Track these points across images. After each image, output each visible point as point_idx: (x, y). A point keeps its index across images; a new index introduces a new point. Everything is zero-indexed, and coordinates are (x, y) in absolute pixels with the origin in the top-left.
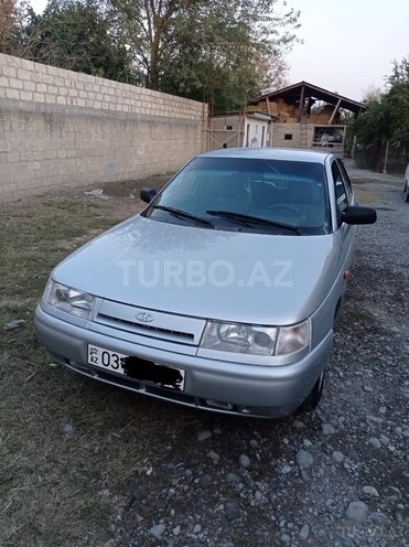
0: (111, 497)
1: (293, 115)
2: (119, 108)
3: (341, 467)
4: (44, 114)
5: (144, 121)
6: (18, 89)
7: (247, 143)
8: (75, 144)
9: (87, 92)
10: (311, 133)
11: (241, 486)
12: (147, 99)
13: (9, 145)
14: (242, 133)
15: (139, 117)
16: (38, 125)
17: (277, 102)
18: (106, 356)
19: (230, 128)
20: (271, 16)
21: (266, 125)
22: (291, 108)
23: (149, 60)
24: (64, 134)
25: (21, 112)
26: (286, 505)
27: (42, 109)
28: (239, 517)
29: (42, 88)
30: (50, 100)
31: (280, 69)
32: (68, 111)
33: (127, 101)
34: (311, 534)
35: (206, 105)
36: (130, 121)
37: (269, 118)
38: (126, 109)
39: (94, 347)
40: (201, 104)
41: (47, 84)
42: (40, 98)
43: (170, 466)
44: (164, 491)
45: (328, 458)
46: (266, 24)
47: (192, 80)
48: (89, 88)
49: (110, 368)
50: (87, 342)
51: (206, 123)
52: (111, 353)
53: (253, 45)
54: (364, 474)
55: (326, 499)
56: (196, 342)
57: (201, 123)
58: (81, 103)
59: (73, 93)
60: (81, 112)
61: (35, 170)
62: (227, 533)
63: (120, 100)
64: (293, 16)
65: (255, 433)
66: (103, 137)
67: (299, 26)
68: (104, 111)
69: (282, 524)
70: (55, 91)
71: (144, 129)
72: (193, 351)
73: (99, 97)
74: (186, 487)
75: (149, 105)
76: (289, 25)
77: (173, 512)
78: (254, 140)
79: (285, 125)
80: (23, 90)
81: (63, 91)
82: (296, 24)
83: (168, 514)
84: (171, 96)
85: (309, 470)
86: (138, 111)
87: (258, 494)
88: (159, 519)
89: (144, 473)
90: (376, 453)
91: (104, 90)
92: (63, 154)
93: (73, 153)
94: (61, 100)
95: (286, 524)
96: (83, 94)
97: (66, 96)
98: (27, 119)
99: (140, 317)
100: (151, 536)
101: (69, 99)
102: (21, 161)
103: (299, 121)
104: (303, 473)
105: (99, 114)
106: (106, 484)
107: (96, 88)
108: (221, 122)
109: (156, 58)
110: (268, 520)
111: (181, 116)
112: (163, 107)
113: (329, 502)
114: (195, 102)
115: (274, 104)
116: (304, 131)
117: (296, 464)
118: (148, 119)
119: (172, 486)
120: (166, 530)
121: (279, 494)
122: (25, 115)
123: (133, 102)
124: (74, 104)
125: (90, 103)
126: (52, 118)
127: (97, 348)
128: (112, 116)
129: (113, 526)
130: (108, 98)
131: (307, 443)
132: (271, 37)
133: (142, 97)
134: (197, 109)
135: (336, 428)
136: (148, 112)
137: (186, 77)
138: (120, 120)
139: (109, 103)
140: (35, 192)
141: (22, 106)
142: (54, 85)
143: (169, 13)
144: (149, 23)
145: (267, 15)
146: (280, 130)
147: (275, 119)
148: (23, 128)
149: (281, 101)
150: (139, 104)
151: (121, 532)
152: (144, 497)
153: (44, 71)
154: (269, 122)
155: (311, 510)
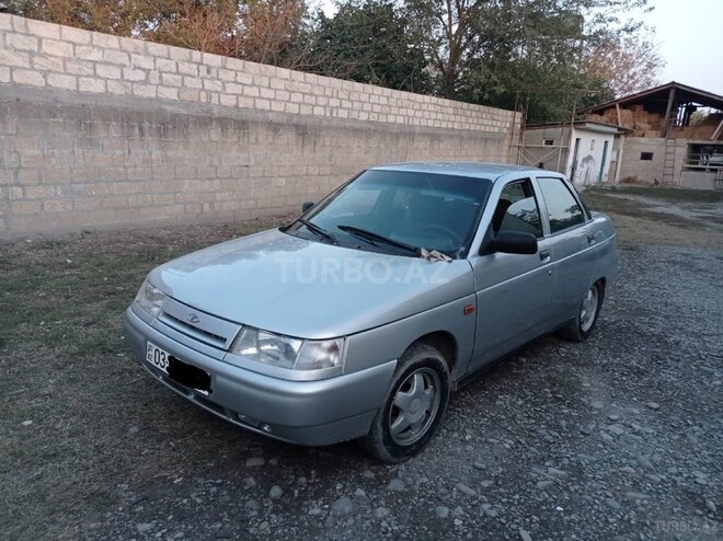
0: (126, 491)
1: (655, 127)
2: (391, 119)
3: (377, 523)
4: (296, 126)
5: (424, 134)
6: (268, 99)
7: (575, 163)
8: (330, 160)
9: (352, 101)
10: (682, 151)
11: (255, 513)
12: (431, 108)
13: (252, 159)
14: (566, 151)
15: (417, 130)
16: (289, 137)
17: (633, 110)
18: (157, 353)
19: (551, 142)
21: (611, 140)
22: (655, 117)
24: (317, 148)
25: (270, 123)
27: (295, 120)
29: (297, 97)
30: (305, 111)
31: (650, 66)
32: (325, 123)
33: (403, 111)
35: (519, 115)
36: (405, 134)
37: (615, 130)
38: (400, 120)
39: (151, 343)
40: (510, 113)
41: (304, 94)
42: (294, 109)
44: (178, 499)
45: (369, 511)
46: (603, 10)
47: (491, 84)
48: (354, 97)
49: (159, 366)
50: (148, 338)
51: (517, 138)
52: (161, 351)
54: (397, 537)
56: (227, 346)
57: (509, 136)
58: (343, 114)
59: (334, 102)
60: (342, 124)
61: (279, 187)
63: (394, 110)
66: (366, 153)
67: (651, 9)
68: (372, 122)
70: (312, 100)
71: (423, 144)
72: (221, 354)
73: (367, 107)
74: (200, 501)
75: (433, 116)
76: (637, 9)
77: (171, 517)
78: (588, 159)
79: (642, 140)
80: (275, 99)
81: (322, 101)
82: (646, 7)
84: (465, 105)
85: (338, 518)
86: (416, 122)
87: (265, 525)
88: (153, 519)
89: (172, 480)
91: (374, 99)
92: (314, 171)
93: (328, 170)
94: (319, 111)
96: (346, 104)
97: (325, 107)
98: (276, 131)
100: (136, 529)
101: (328, 110)
102: (264, 177)
103: (664, 136)
104: (330, 518)
105: (364, 126)
107: (364, 97)
108: (538, 135)
111: (478, 128)
112: (452, 118)
114: (501, 111)
115: (627, 112)
116: (671, 149)
117: (329, 508)
118: (430, 131)
119: (188, 497)
120: (152, 529)
121: (286, 530)
122: (275, 127)
123: (411, 112)
124: (335, 115)
125: (354, 115)
126: (305, 130)
127: (152, 345)
128: (381, 129)
129: (110, 513)
130: (377, 108)
131: (360, 492)
133: (424, 106)
134: (504, 120)
135: (407, 486)
136: (430, 123)
138: (392, 134)
139: (379, 113)
140: (277, 211)
141: (271, 117)
142: (311, 94)
146: (635, 147)
147: (627, 133)
148: (270, 141)
149: (639, 108)
150: (419, 114)
152: (156, 499)
153: (302, 79)
154: (617, 136)
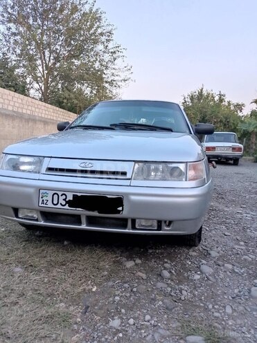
0: (67, 308)
2: (24, 111)
3: (233, 271)
5: (41, 121)
9: (4, 99)
11: (170, 289)
12: (43, 108)
15: (37, 118)
18: (56, 196)
20: (116, 67)
23: (43, 88)
26: (207, 297)
28: (176, 307)
33: (30, 108)
34: (234, 310)
36: (31, 119)
38: (29, 112)
39: (44, 191)
40: (75, 115)
43: (111, 283)
44: (111, 299)
45: (222, 268)
46: (113, 71)
47: (71, 99)
48: (5, 97)
49: (59, 206)
52: (60, 193)
53: (106, 82)
54: (250, 274)
55: (233, 290)
56: (128, 176)
62: (172, 318)
63: (26, 107)
64: (128, 68)
65: (166, 260)
66: (13, 128)
67: (132, 73)
68: (15, 112)
69: (210, 306)
71: (40, 126)
72: (127, 182)
73: (12, 103)
74: (128, 295)
75: (44, 112)
76: (127, 72)
77: (123, 311)
82: (130, 72)
83: (120, 313)
84: (57, 108)
85: (213, 275)
86: (36, 114)
87: (184, 292)
88: (113, 316)
89: (90, 290)
90: (251, 263)
91: (15, 99)
95: (213, 307)
99: (83, 165)
100: (111, 327)
104: (210, 277)
105: (11, 113)
106: (61, 300)
107: (10, 98)
109: (47, 88)
110: (199, 307)
112: (52, 114)
113: (236, 291)
114: (72, 113)
117: (202, 273)
118: (43, 120)
119: (115, 296)
120: (122, 323)
121: (199, 291)
123: (33, 109)
125: (6, 107)
127: (47, 192)
128: (20, 116)
129: (75, 326)
130: (17, 105)
131: (204, 262)
132: (116, 78)
133: (39, 107)
135: (218, 253)
136: (43, 116)
137: (67, 96)
138: (25, 119)
139: (18, 108)
143: (55, 64)
144: (43, 67)
145: (113, 67)
150: (37, 110)
151: (83, 329)
152: (96, 305)
155: (226, 297)
